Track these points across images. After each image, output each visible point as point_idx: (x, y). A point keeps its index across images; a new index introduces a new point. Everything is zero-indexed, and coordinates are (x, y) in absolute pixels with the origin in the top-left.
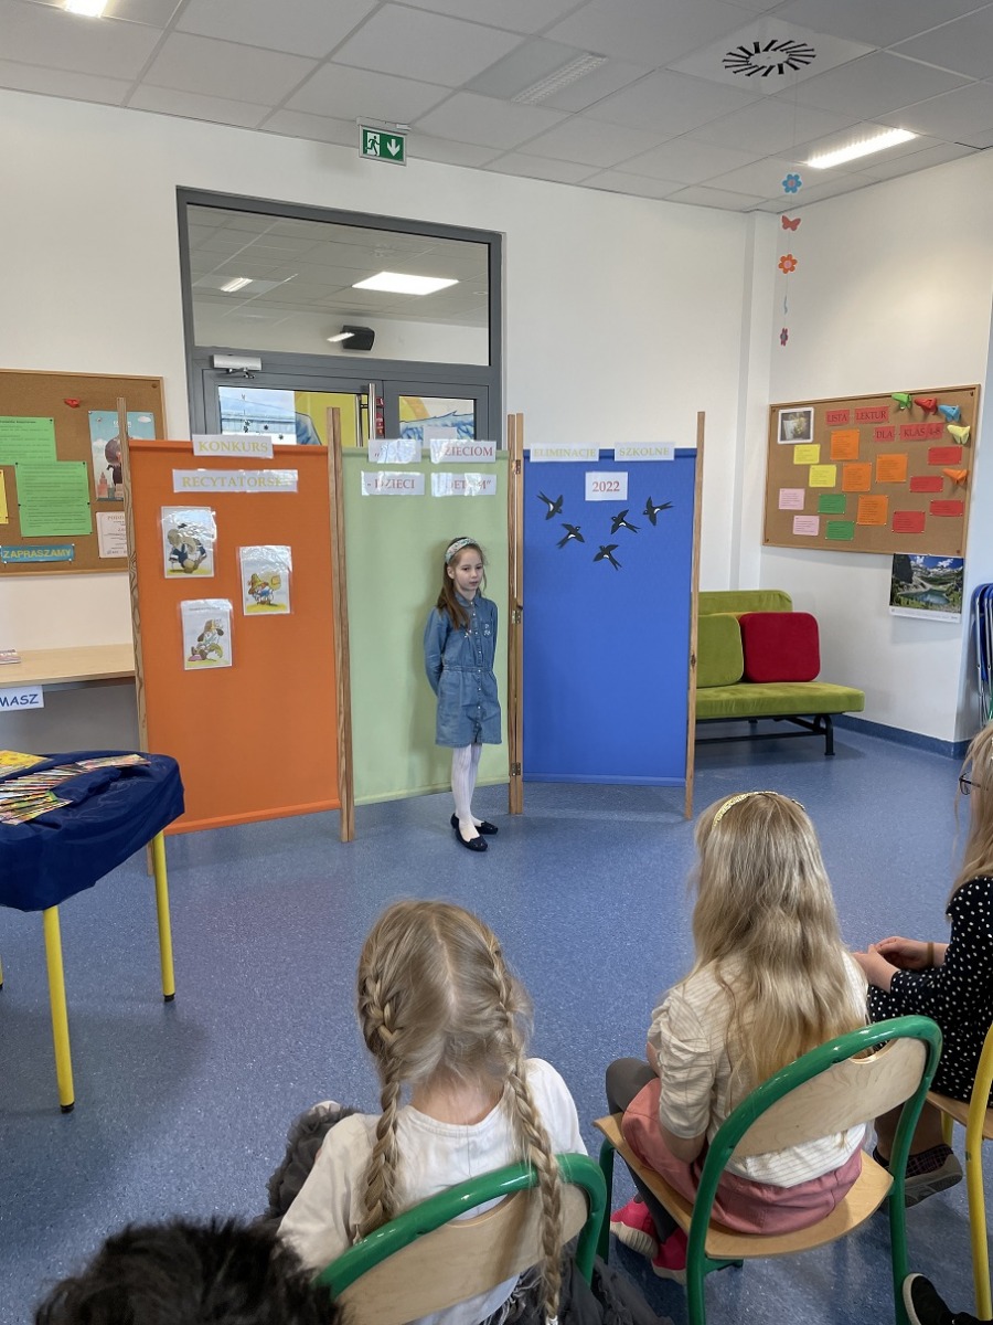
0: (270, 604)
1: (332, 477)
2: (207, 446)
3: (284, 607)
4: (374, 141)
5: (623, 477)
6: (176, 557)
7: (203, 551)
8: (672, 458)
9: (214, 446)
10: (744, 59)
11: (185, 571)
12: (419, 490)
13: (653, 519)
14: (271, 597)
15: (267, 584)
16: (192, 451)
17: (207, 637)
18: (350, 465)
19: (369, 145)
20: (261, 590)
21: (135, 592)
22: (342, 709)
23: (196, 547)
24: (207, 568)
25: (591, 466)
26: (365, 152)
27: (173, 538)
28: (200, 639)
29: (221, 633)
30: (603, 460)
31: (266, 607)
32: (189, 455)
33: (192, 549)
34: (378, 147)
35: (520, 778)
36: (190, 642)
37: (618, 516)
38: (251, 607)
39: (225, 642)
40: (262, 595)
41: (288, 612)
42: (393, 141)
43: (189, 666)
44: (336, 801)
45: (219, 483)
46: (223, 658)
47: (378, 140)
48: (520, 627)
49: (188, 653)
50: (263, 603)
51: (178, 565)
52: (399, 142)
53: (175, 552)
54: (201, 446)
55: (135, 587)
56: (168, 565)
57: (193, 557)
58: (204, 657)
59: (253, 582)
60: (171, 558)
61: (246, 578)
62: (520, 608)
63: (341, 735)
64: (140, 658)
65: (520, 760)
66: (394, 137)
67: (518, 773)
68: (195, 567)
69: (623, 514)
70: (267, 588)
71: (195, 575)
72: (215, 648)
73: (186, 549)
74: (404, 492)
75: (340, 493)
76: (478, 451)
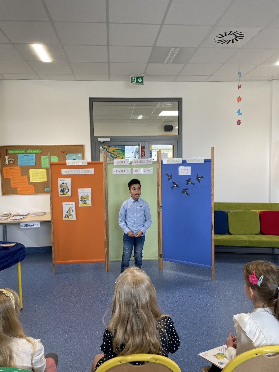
0: (86, 204)
1: (104, 169)
2: (70, 163)
3: (90, 205)
4: (134, 80)
5: (189, 168)
6: (62, 191)
7: (68, 190)
8: (203, 162)
9: (72, 163)
10: (221, 39)
11: (64, 195)
12: (129, 172)
13: (199, 181)
14: (86, 202)
15: (85, 198)
16: (66, 164)
17: (69, 212)
18: (109, 167)
19: (133, 81)
20: (84, 200)
21: (51, 200)
22: (106, 234)
23: (67, 189)
24: (69, 194)
25: (180, 165)
26: (132, 83)
27: (61, 186)
28: (67, 212)
29: (73, 211)
30: (184, 163)
31: (85, 204)
32: (65, 165)
33: (66, 189)
34: (135, 81)
35: (162, 259)
36: (65, 213)
37: (188, 179)
38: (81, 204)
39: (74, 213)
40: (84, 201)
41: (91, 206)
42: (140, 79)
43: (64, 219)
44: (104, 260)
45: (73, 172)
46: (74, 218)
47: (136, 79)
48: (161, 213)
49: (64, 216)
50: (84, 203)
51: (62, 193)
52: (142, 78)
53: (61, 190)
54: (69, 163)
55: (51, 198)
56: (60, 193)
57: (66, 191)
58: (68, 217)
59: (81, 198)
60: (60, 192)
61: (80, 197)
62: (161, 206)
63: (105, 241)
64: (52, 217)
65: (161, 253)
66: (140, 78)
67: (161, 257)
68: (66, 194)
69: (190, 179)
70: (85, 199)
71: (66, 196)
72: (71, 215)
73: (64, 189)
74: (124, 173)
75: (106, 174)
76: (147, 161)
